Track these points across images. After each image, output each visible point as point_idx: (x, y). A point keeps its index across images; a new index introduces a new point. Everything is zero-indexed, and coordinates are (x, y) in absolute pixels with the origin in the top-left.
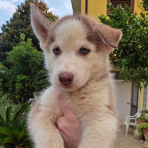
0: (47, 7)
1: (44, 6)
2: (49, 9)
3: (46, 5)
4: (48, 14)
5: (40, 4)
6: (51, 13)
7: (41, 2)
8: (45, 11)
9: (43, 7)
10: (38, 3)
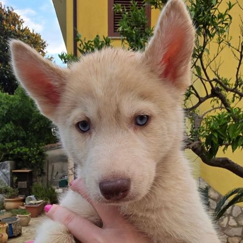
0: (19, 20)
1: (15, 18)
2: (23, 22)
3: (19, 17)
4: (23, 31)
5: (7, 15)
6: (26, 30)
7: (9, 12)
8: (17, 26)
9: (13, 19)
10: (5, 14)
